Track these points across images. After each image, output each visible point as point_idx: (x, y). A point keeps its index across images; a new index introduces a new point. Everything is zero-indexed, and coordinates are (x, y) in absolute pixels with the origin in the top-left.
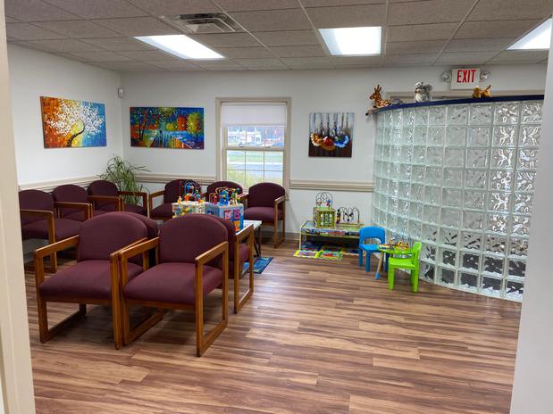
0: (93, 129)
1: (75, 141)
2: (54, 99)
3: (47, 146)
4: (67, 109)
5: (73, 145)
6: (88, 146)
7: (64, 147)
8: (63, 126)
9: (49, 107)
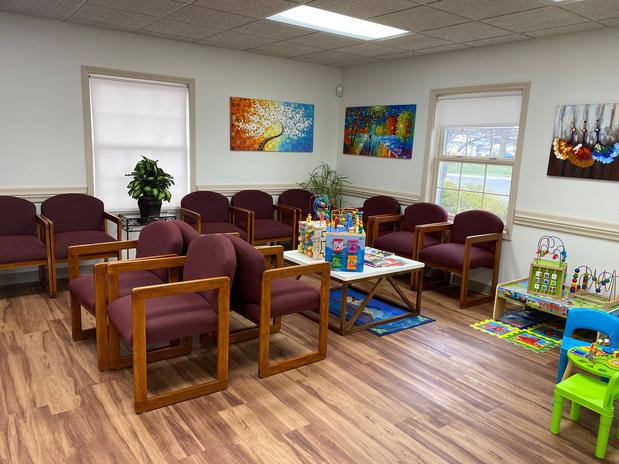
0: (295, 132)
1: (269, 145)
2: (245, 100)
3: (233, 148)
4: (261, 111)
5: (266, 149)
6: (287, 150)
7: (254, 150)
8: (253, 128)
9: (239, 108)
